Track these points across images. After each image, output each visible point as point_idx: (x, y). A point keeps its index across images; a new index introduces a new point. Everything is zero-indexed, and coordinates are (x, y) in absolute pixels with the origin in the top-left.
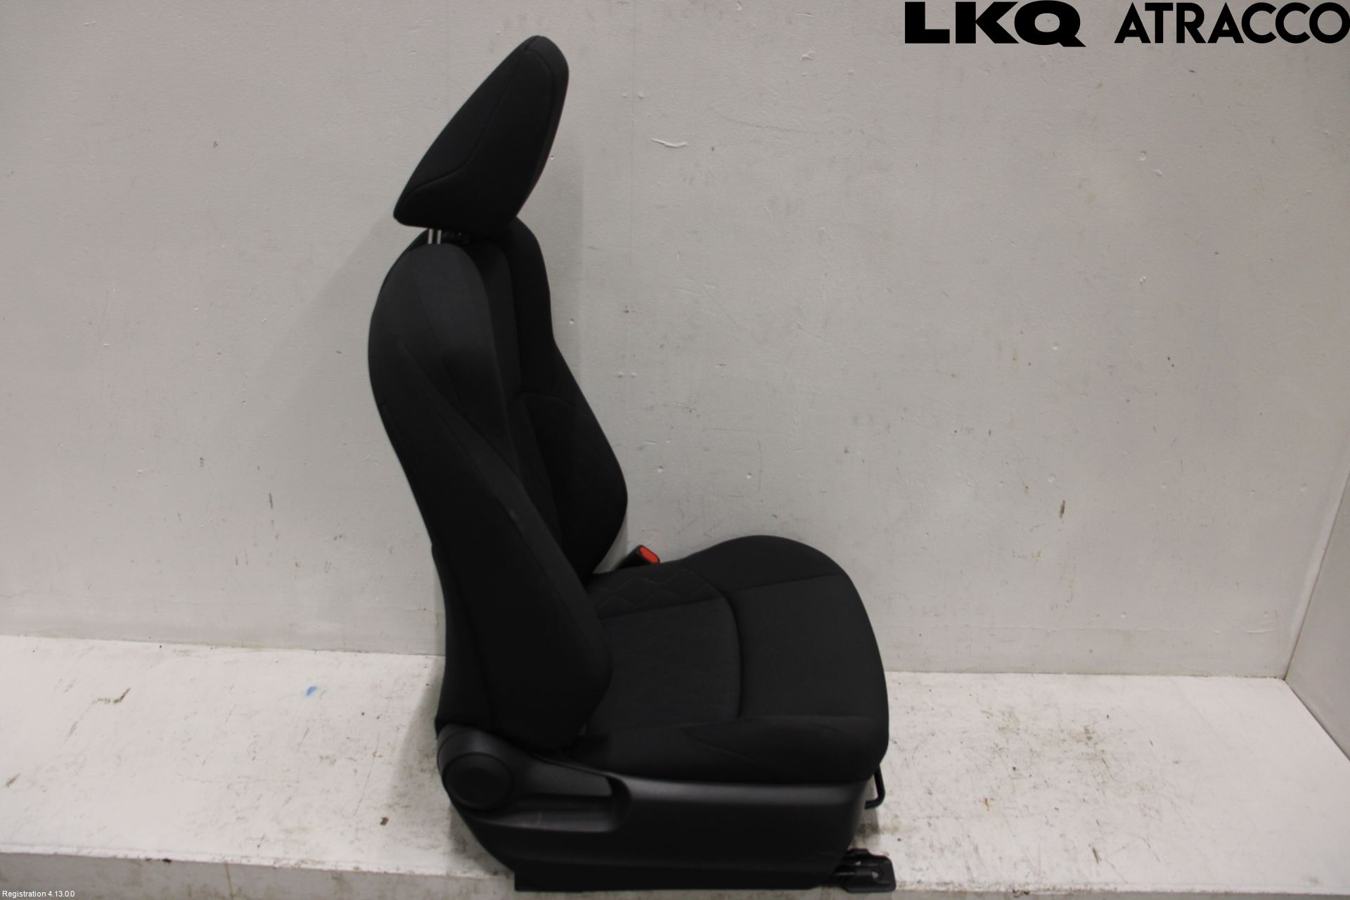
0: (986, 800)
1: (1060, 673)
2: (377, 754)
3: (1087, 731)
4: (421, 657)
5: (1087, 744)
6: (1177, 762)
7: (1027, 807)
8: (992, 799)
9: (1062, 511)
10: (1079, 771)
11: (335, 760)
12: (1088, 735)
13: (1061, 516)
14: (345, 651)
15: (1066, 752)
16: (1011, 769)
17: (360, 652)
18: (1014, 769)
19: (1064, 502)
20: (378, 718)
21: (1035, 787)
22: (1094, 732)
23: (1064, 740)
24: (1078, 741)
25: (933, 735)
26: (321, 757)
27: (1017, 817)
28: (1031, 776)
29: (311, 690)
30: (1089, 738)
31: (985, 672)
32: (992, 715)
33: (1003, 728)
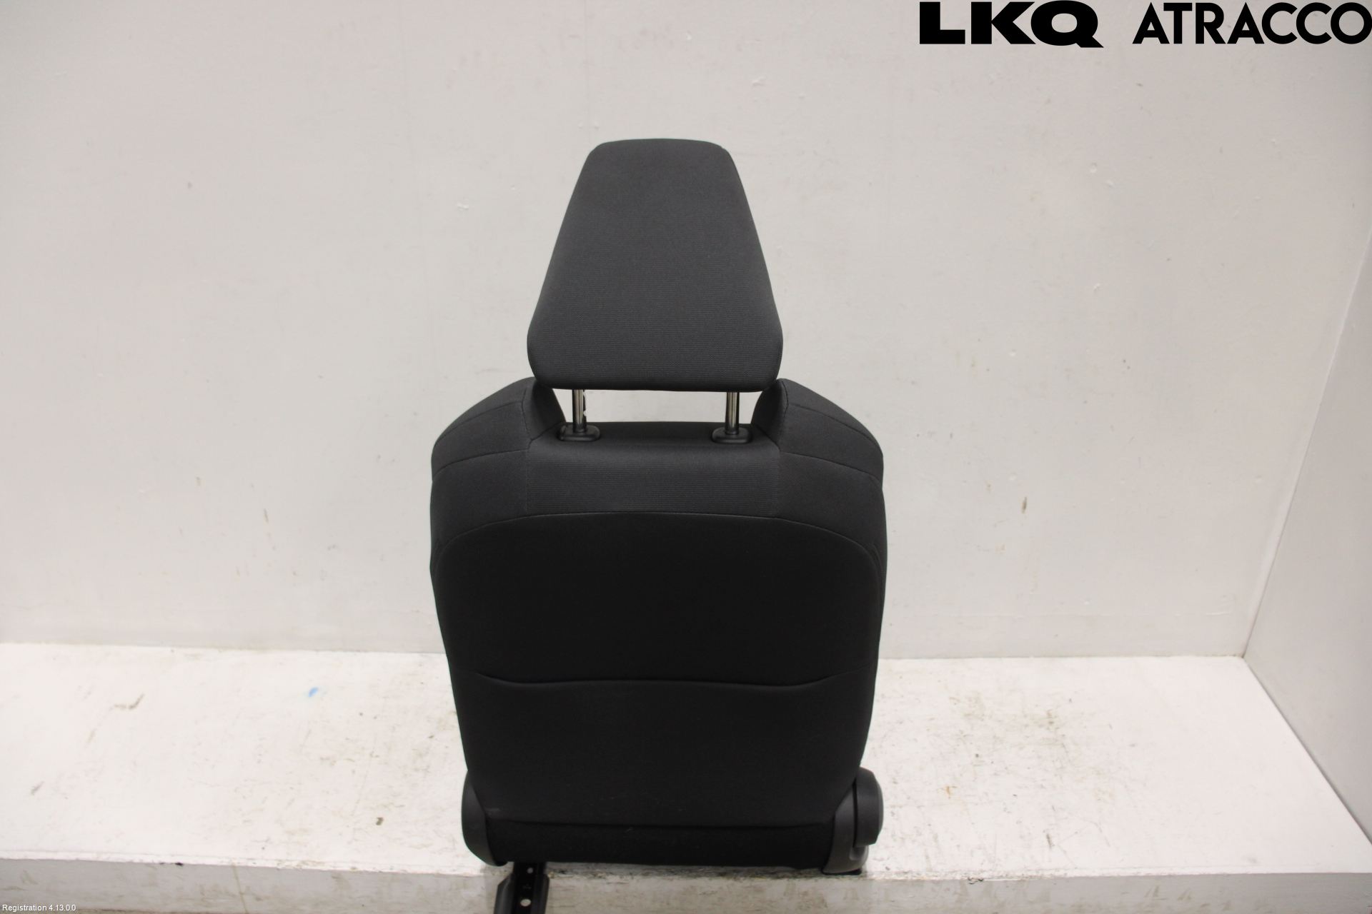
0: (948, 788)
1: (1027, 657)
2: (374, 755)
3: (1049, 715)
4: (416, 655)
5: (1048, 729)
6: (1133, 745)
7: (986, 794)
8: (954, 787)
9: (1025, 507)
10: (1039, 757)
11: (335, 762)
12: (1050, 720)
13: (1023, 512)
14: (345, 650)
15: (1028, 737)
16: (973, 756)
17: (359, 651)
18: (977, 756)
19: (1026, 499)
20: (375, 718)
21: (995, 774)
22: (1056, 717)
23: (1026, 726)
24: (1041, 726)
25: (901, 723)
26: (322, 759)
27: (977, 804)
28: (992, 763)
29: (312, 692)
30: (1051, 723)
31: (955, 658)
32: (958, 701)
33: (969, 715)
